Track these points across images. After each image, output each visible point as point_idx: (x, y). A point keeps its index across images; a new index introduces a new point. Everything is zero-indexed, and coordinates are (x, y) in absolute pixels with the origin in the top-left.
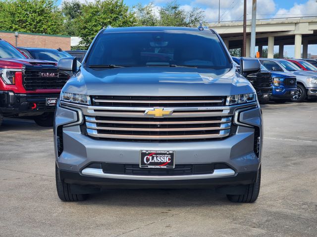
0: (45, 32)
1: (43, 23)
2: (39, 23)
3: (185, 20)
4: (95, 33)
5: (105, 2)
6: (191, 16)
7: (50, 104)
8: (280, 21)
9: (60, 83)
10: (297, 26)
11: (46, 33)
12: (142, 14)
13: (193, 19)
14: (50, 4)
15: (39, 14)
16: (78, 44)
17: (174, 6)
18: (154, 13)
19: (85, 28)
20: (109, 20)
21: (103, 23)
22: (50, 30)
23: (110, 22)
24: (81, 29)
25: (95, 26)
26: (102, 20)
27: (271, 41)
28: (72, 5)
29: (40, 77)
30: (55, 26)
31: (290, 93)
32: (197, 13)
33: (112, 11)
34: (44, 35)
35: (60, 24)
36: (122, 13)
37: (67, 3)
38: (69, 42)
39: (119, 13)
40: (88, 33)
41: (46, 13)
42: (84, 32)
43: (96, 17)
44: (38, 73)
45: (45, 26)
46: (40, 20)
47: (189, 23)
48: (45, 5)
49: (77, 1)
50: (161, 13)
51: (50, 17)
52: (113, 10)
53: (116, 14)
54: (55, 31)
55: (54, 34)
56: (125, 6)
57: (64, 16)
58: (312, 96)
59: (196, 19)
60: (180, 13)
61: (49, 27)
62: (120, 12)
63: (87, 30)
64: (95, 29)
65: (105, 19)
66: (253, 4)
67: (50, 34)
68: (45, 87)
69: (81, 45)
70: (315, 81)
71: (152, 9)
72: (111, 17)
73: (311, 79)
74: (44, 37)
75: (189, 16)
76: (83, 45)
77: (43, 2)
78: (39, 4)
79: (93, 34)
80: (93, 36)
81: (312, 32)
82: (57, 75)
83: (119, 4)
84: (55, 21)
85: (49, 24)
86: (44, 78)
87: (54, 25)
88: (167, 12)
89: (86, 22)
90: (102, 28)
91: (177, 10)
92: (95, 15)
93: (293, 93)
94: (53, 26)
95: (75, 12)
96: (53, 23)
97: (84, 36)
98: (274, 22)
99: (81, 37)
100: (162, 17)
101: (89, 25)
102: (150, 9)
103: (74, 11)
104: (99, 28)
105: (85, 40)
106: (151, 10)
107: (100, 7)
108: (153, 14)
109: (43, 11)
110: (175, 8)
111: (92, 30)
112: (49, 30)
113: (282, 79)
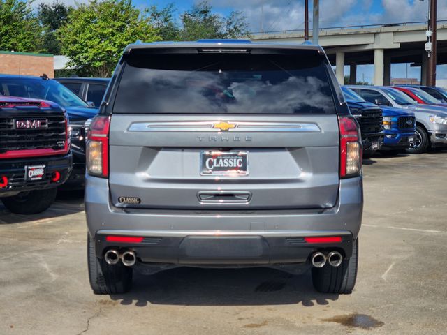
0: (14, 48)
1: (10, 37)
2: (5, 35)
3: (219, 30)
4: (89, 50)
5: (104, 3)
6: (229, 24)
7: (33, 177)
8: (353, 30)
9: (51, 137)
10: (377, 37)
11: (15, 50)
12: (156, 22)
13: (231, 27)
14: (22, 6)
15: (4, 22)
16: (65, 66)
17: (203, 9)
18: (175, 19)
19: (75, 42)
20: (110, 30)
21: (101, 34)
22: (22, 45)
23: (112, 33)
24: (69, 44)
25: (89, 39)
26: (100, 31)
27: (340, 59)
28: (53, 9)
29: (14, 128)
30: (29, 41)
31: (407, 139)
32: (238, 20)
33: (115, 17)
34: (12, 54)
35: (36, 36)
36: (130, 19)
37: (46, 6)
38: (52, 64)
39: (126, 20)
40: (79, 50)
41: (15, 21)
42: (74, 48)
43: (91, 26)
44: (9, 121)
45: (13, 41)
46: (7, 32)
47: (226, 34)
48: (13, 9)
49: (60, 4)
50: (185, 20)
51: (21, 27)
52: (116, 15)
53: (121, 21)
54: (29, 47)
55: (27, 52)
56: (135, 9)
57: (41, 25)
58: (437, 144)
59: (235, 28)
60: (211, 19)
61: (20, 41)
62: (127, 18)
63: (77, 45)
64: (89, 43)
65: (104, 28)
66: (314, 6)
67: (21, 51)
68: (23, 146)
69: (69, 68)
70: (442, 121)
71: (172, 14)
72: (114, 26)
73: (436, 117)
74: (13, 56)
75: (226, 23)
76: (73, 68)
77: (10, 4)
78: (4, 7)
79: (87, 51)
80: (87, 54)
81: (398, 46)
82: (45, 124)
83: (125, 6)
84: (29, 32)
85: (20, 36)
86: (21, 131)
87: (28, 38)
88: (193, 19)
89: (77, 33)
90: (100, 42)
91: (208, 14)
92: (89, 23)
93: (412, 140)
94: (26, 40)
95: (58, 19)
96: (27, 36)
97: (73, 54)
98: (345, 32)
99: (69, 55)
100: (186, 26)
101: (80, 38)
102: (168, 15)
103: (56, 17)
104: (96, 41)
105: (75, 60)
106: (171, 16)
107: (96, 10)
108: (173, 21)
109: (10, 17)
110: (205, 12)
111: (86, 45)
112: (20, 46)
113: (395, 119)
